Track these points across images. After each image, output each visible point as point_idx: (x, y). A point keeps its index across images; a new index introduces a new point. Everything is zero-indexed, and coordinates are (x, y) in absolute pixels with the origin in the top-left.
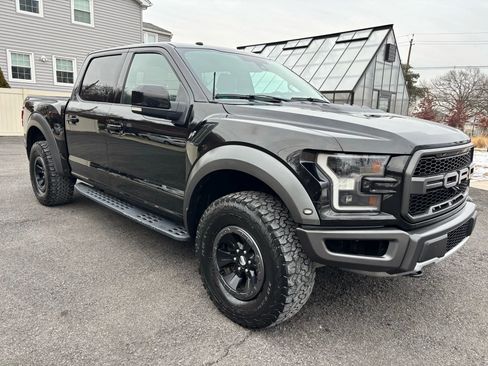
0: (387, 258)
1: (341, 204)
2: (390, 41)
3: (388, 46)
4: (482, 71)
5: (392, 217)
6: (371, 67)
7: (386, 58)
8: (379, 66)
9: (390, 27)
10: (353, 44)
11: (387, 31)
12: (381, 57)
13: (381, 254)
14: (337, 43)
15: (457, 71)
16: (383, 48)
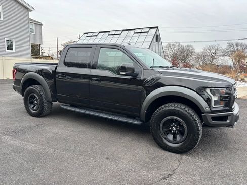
0: (228, 121)
1: (214, 105)
2: (158, 34)
3: (157, 36)
4: (181, 44)
5: (228, 108)
6: (152, 45)
7: (157, 41)
8: (154, 44)
9: (157, 27)
10: (142, 34)
11: (156, 29)
12: (155, 40)
13: (226, 121)
14: (134, 33)
15: (171, 44)
16: (155, 37)
